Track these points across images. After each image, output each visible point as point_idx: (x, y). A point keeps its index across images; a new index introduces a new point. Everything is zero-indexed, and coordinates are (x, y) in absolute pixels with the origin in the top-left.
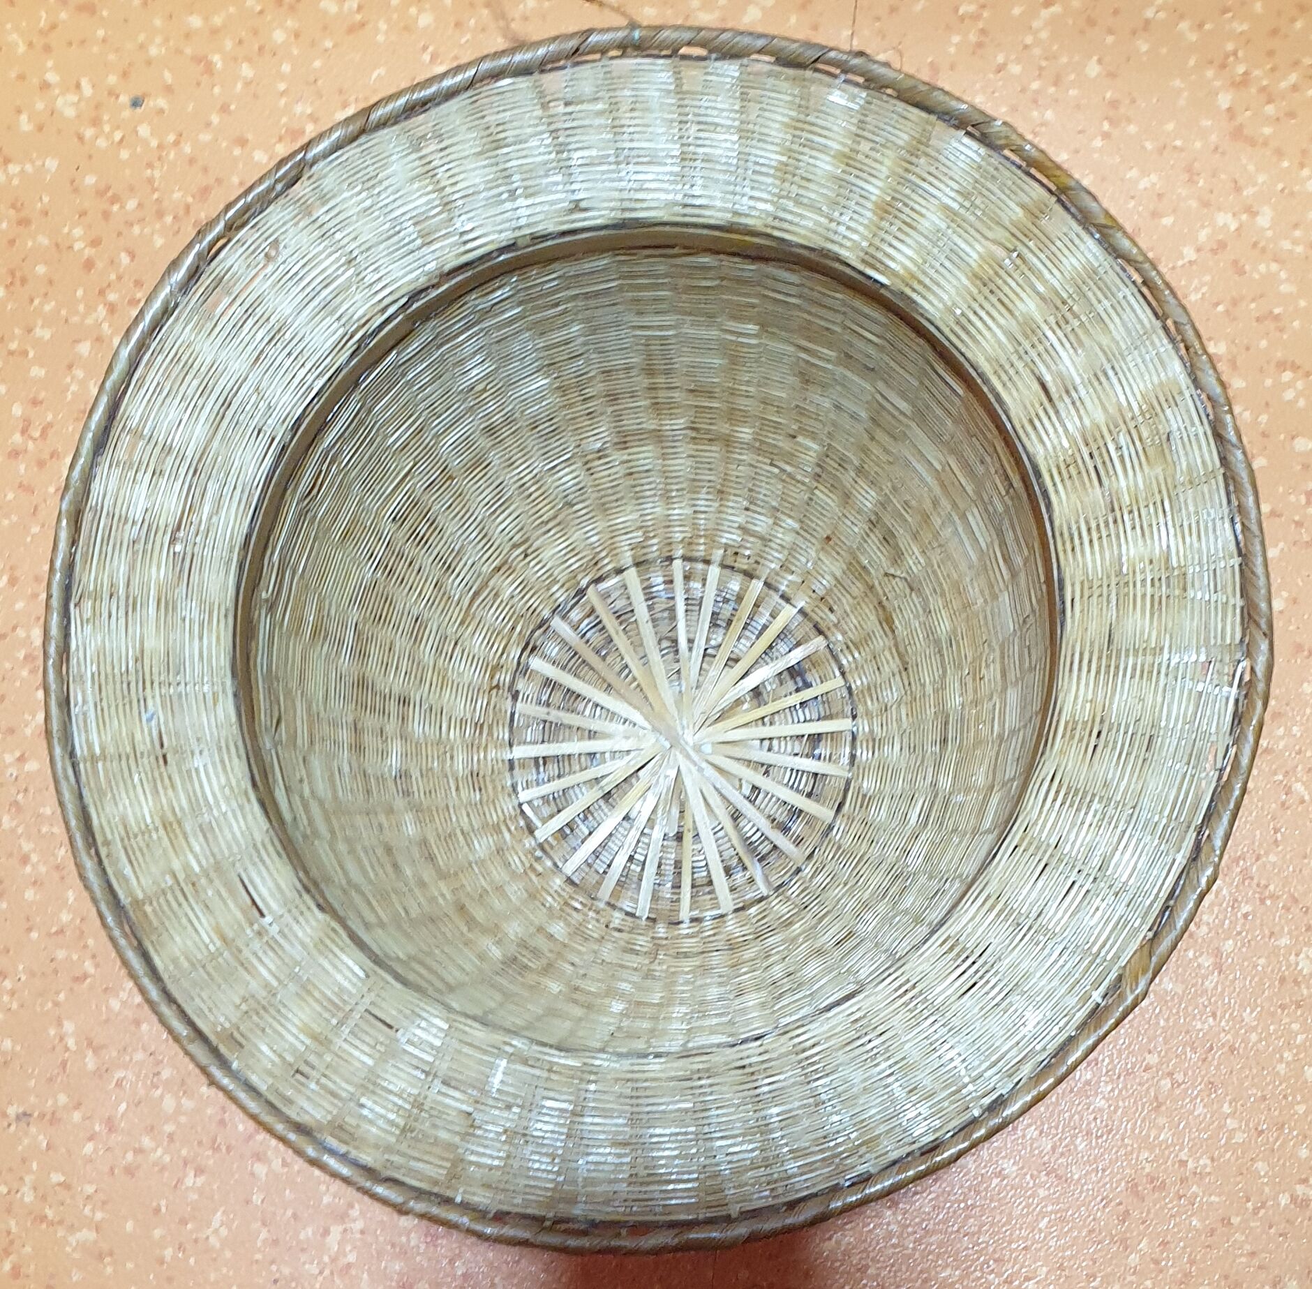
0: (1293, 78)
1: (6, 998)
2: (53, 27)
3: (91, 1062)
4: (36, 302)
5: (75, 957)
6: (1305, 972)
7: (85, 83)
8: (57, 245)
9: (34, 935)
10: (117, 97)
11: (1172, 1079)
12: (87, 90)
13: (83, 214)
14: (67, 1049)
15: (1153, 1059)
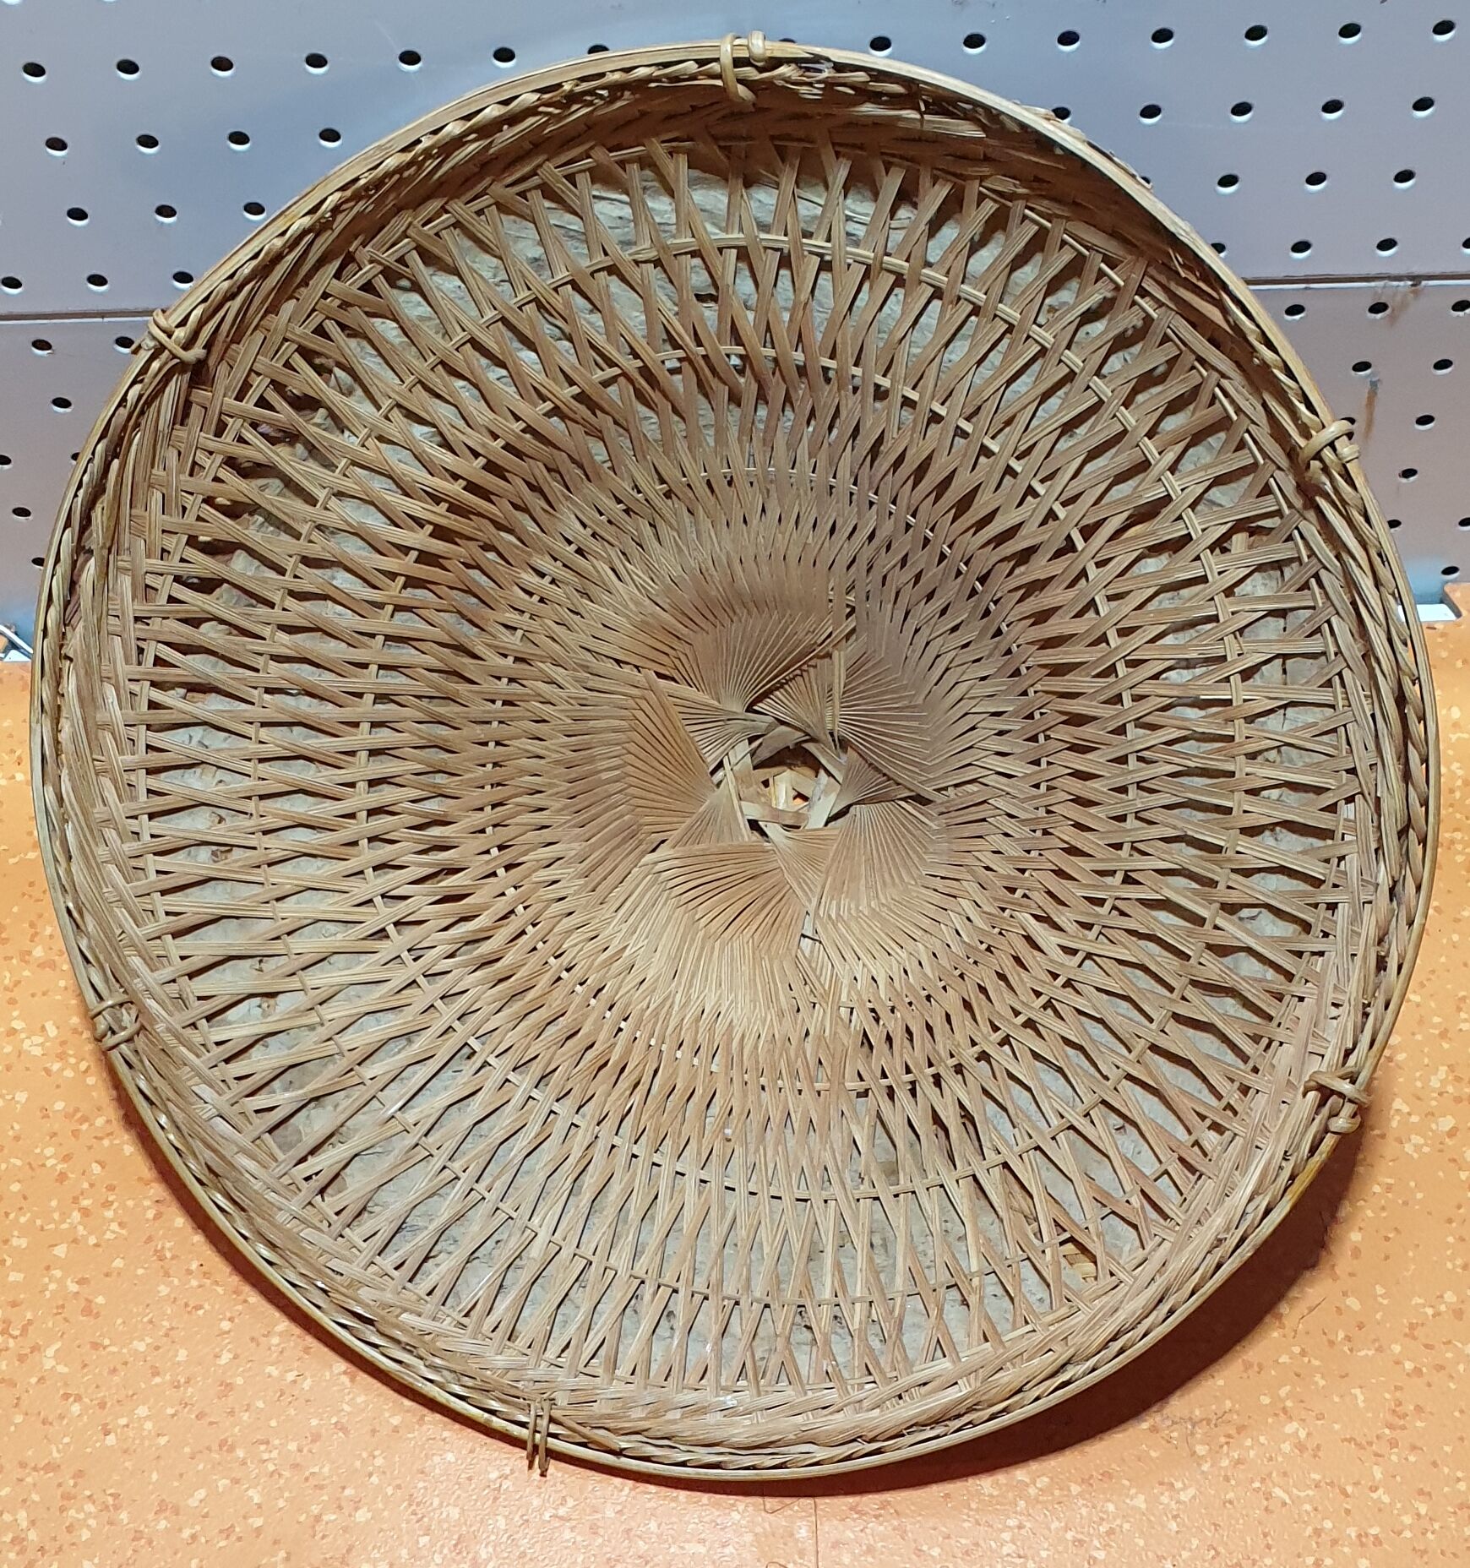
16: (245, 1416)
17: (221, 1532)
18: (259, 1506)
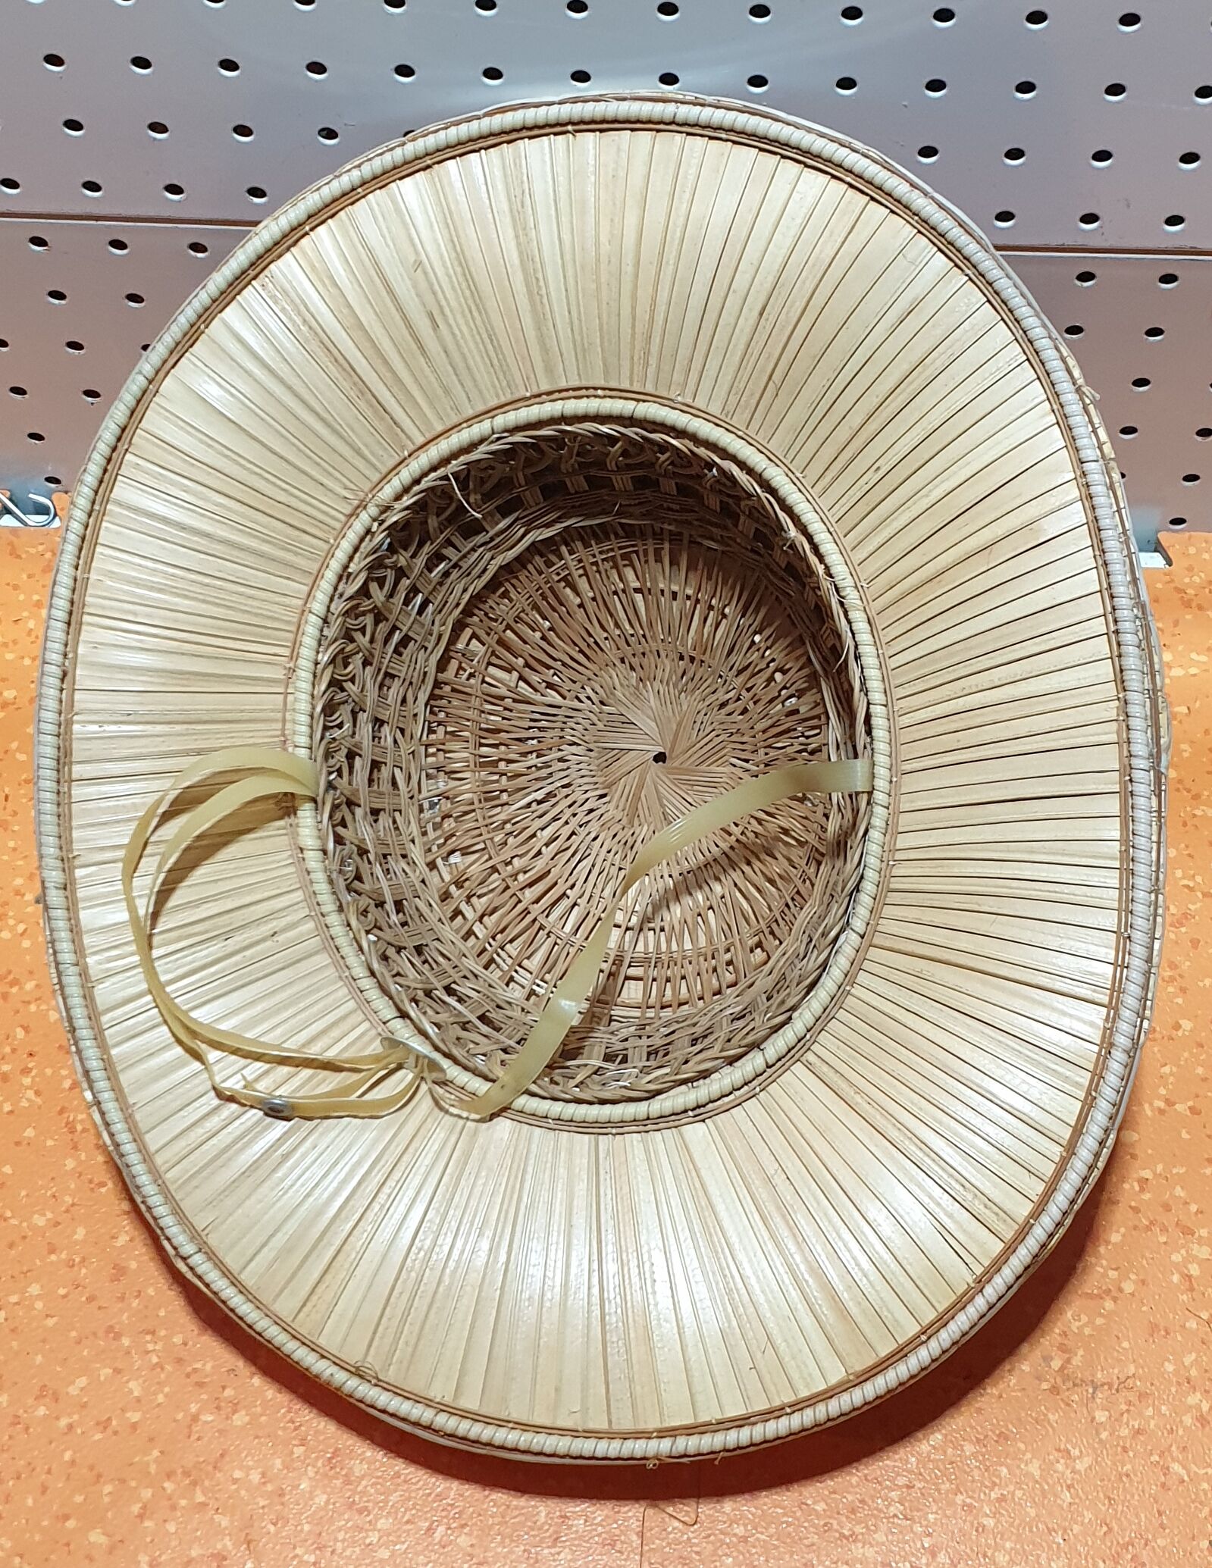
16: (135, 1303)
17: (98, 1424)
18: (138, 1400)
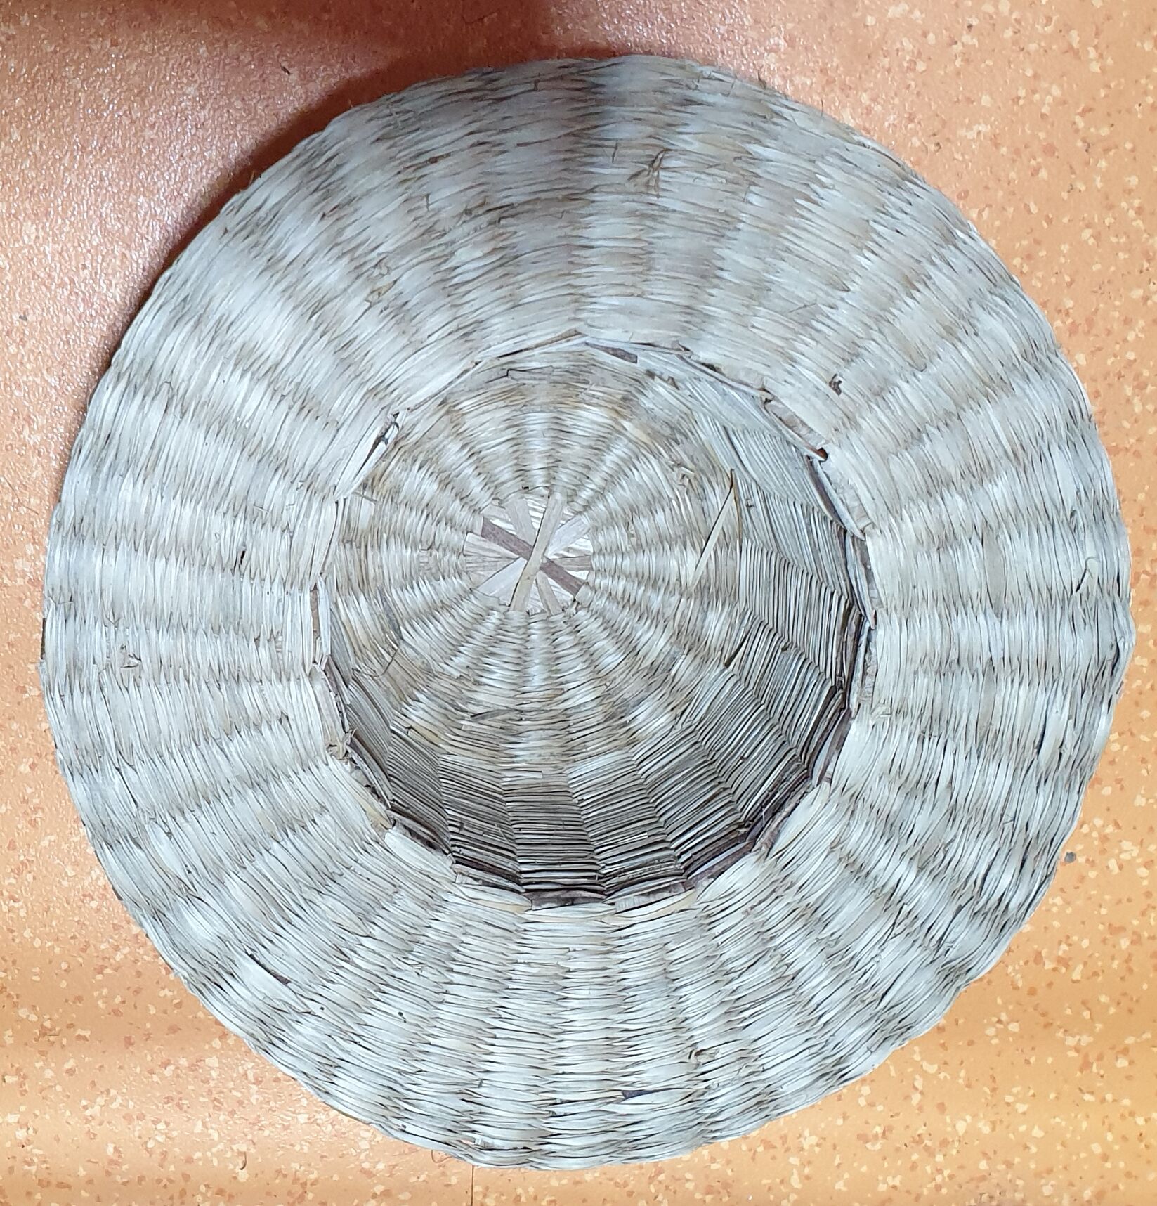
0: (119, 957)
1: (1151, 87)
2: (1143, 913)
3: (1074, 37)
4: (1148, 686)
5: (1092, 130)
6: (30, 223)
7: (1116, 870)
8: (1132, 734)
9: (1129, 146)
10: (1087, 860)
11: (131, 118)
12: (1113, 864)
13: (1112, 762)
14: (1096, 47)
15: (149, 133)
